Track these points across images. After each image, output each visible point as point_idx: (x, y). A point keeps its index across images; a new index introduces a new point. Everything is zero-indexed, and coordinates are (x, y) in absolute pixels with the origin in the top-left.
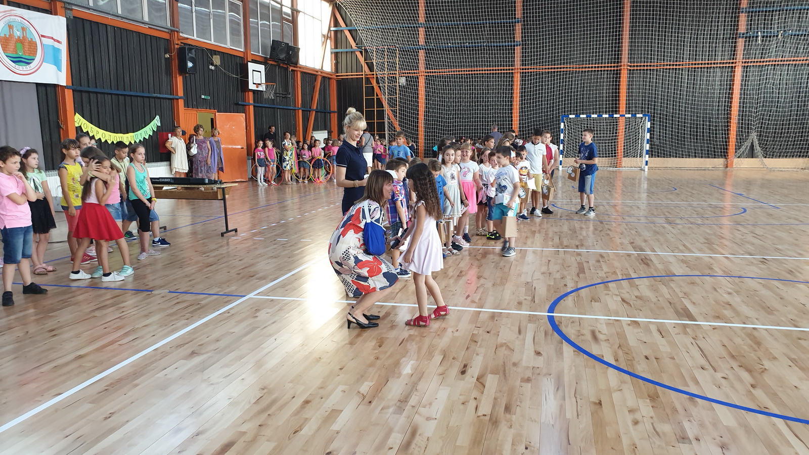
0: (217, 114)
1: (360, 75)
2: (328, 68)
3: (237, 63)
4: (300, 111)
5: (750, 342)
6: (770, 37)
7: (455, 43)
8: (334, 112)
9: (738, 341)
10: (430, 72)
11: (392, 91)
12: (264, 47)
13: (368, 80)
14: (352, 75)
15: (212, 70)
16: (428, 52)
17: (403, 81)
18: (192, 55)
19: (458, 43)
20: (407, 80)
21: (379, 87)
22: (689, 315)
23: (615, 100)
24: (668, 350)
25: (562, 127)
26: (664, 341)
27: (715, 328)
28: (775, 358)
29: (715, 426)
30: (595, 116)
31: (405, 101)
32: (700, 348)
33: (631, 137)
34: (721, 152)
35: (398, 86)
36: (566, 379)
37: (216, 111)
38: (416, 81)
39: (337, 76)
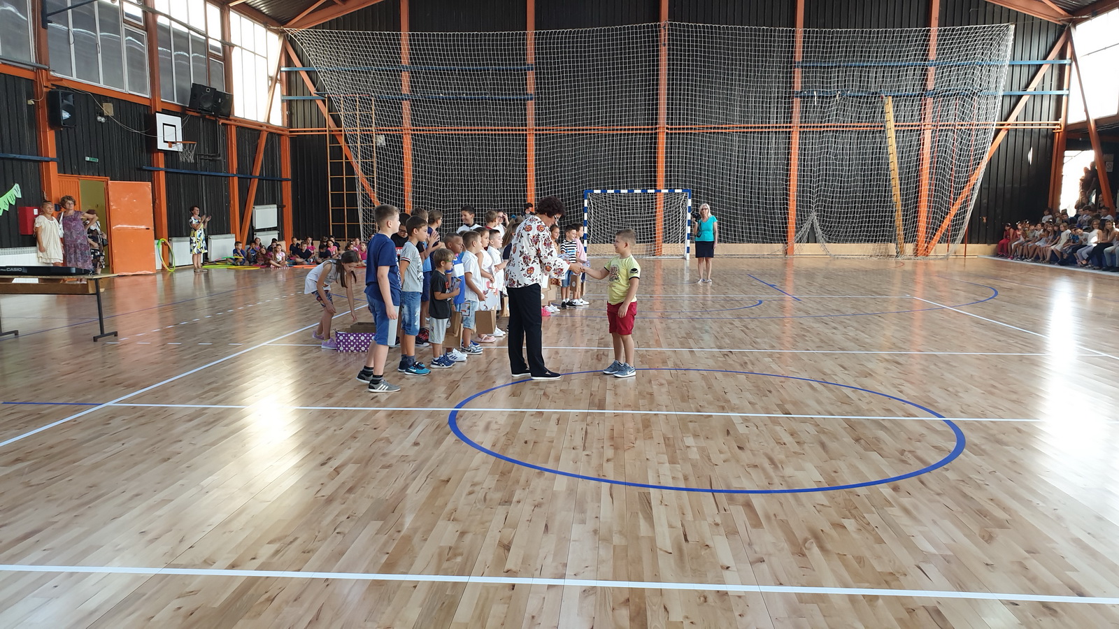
0: (110, 182)
1: (322, 131)
2: (277, 120)
3: (140, 114)
4: (236, 179)
5: (640, 426)
6: (827, 97)
7: (449, 94)
8: (287, 180)
9: (630, 425)
10: (417, 130)
11: (367, 153)
12: (181, 92)
13: (333, 138)
14: (312, 131)
15: (101, 122)
16: (414, 103)
17: (381, 140)
18: (70, 101)
19: (452, 93)
20: (386, 139)
21: (349, 147)
22: (601, 405)
23: (651, 172)
24: (554, 435)
25: (586, 205)
26: (555, 428)
27: (616, 415)
28: (651, 438)
29: (544, 491)
30: (625, 191)
31: (384, 166)
32: (586, 432)
33: (670, 217)
34: (777, 236)
35: (374, 147)
36: (429, 464)
37: (109, 178)
38: (398, 141)
39: (291, 132)
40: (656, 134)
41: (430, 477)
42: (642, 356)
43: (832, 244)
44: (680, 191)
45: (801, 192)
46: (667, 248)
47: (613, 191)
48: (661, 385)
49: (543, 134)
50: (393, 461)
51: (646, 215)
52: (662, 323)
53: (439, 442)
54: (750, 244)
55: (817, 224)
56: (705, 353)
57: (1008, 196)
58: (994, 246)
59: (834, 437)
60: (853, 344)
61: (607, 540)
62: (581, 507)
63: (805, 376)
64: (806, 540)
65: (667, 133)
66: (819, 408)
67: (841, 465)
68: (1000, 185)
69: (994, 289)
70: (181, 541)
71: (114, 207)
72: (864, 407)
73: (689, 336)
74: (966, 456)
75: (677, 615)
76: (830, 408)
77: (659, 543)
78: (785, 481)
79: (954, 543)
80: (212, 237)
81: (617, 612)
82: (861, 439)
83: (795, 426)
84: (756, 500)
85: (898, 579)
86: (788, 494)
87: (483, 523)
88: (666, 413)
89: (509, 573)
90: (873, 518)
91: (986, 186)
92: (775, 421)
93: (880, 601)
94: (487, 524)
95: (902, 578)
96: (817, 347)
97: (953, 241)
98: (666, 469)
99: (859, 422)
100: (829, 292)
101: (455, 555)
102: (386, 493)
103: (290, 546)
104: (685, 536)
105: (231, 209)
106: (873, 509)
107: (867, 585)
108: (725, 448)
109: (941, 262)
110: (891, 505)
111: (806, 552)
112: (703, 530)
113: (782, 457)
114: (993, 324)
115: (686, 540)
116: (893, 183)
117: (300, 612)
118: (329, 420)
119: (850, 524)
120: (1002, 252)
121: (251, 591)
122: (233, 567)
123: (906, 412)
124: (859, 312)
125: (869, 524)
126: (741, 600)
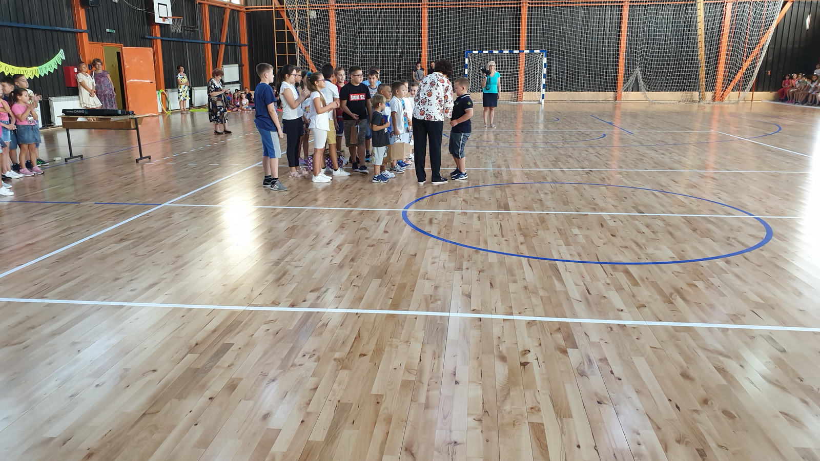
0: (123, 48)
1: (270, 8)
4: (209, 45)
5: (538, 221)
8: (245, 45)
9: (531, 221)
10: (340, 6)
11: (303, 25)
13: (278, 13)
14: (262, 8)
15: (115, 3)
17: (313, 14)
20: (317, 14)
21: (290, 20)
22: (507, 207)
23: (516, 37)
24: (479, 227)
25: (467, 63)
26: (478, 223)
27: (519, 214)
28: (548, 229)
29: (483, 262)
30: (497, 52)
31: (316, 34)
32: (501, 225)
33: (530, 72)
34: (610, 86)
35: (308, 20)
36: (399, 245)
37: (122, 45)
38: (326, 15)
39: (246, 9)
40: (520, 7)
41: (402, 253)
42: (527, 174)
43: (650, 92)
44: (538, 51)
45: (629, 53)
46: (527, 96)
47: (487, 52)
48: (546, 194)
49: (435, 8)
50: (375, 243)
51: (512, 70)
52: (535, 150)
53: (401, 231)
54: (589, 92)
55: (640, 77)
56: (573, 171)
57: (789, 54)
58: (774, 93)
59: (677, 228)
60: (678, 165)
61: (535, 293)
62: (511, 272)
63: (648, 187)
64: (671, 294)
65: (529, 7)
66: (663, 209)
67: (686, 246)
68: (784, 46)
69: (779, 126)
70: (252, 291)
71: (127, 67)
72: (695, 208)
73: (557, 159)
74: (774, 241)
75: (594, 338)
76: (671, 209)
77: (571, 295)
78: (649, 257)
79: (774, 296)
80: (195, 88)
81: (554, 336)
82: (697, 230)
83: (649, 221)
84: (632, 269)
85: (739, 318)
86: (653, 265)
87: (448, 282)
88: (554, 213)
89: (474, 311)
90: (715, 281)
91: (773, 46)
92: (633, 218)
93: (730, 332)
94: (451, 282)
95: (742, 318)
96: (653, 167)
97: (744, 90)
98: (564, 249)
99: (693, 219)
100: (653, 128)
101: (436, 300)
102: (376, 262)
103: (325, 293)
104: (588, 291)
105: (207, 67)
106: (714, 275)
107: (719, 321)
108: (602, 236)
109: (733, 106)
110: (727, 273)
111: (673, 301)
112: (599, 286)
113: (644, 241)
114: (780, 151)
115: (589, 293)
116: (699, 45)
117: (348, 333)
118: (321, 215)
119: (700, 284)
120: (783, 97)
121: (310, 320)
122: (293, 306)
123: (725, 212)
124: (678, 142)
125: (713, 284)
126: (635, 330)
